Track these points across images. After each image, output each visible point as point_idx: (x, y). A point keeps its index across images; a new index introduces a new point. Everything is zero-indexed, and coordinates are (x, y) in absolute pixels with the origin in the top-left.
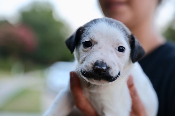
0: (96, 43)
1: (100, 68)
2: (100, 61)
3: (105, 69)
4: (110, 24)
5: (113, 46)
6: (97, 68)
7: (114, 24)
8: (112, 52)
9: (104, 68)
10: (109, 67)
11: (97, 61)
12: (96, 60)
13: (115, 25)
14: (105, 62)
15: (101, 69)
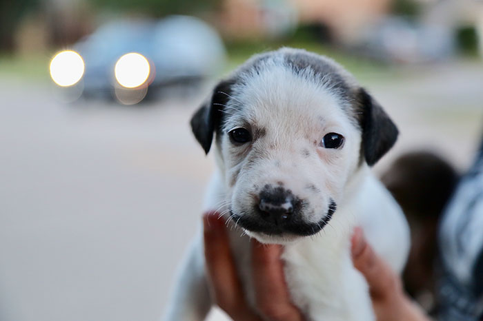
0: (262, 133)
1: (275, 207)
2: (275, 186)
3: (290, 209)
4: (298, 73)
5: (307, 137)
6: (267, 208)
7: (308, 69)
8: (307, 154)
9: (287, 206)
10: (301, 201)
11: (267, 187)
12: (263, 186)
13: (312, 73)
14: (287, 187)
15: (277, 210)
